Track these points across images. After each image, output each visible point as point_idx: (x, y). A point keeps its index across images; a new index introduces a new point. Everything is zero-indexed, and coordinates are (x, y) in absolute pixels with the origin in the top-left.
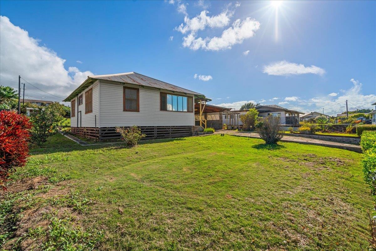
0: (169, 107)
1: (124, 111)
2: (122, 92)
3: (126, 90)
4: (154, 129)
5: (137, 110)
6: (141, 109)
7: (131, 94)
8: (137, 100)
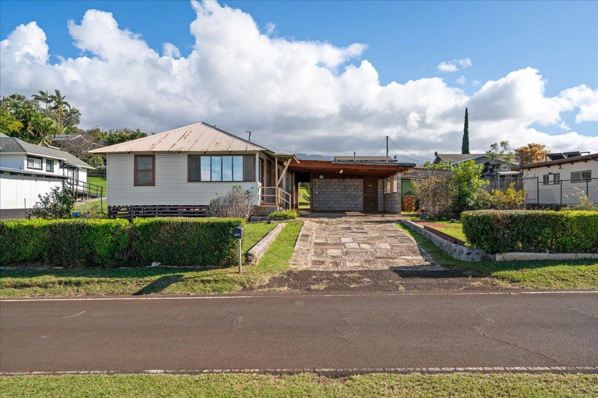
0: (205, 175)
1: (134, 185)
2: (133, 161)
3: (138, 159)
4: (176, 209)
5: (152, 184)
6: (157, 181)
7: (145, 164)
8: (153, 170)
